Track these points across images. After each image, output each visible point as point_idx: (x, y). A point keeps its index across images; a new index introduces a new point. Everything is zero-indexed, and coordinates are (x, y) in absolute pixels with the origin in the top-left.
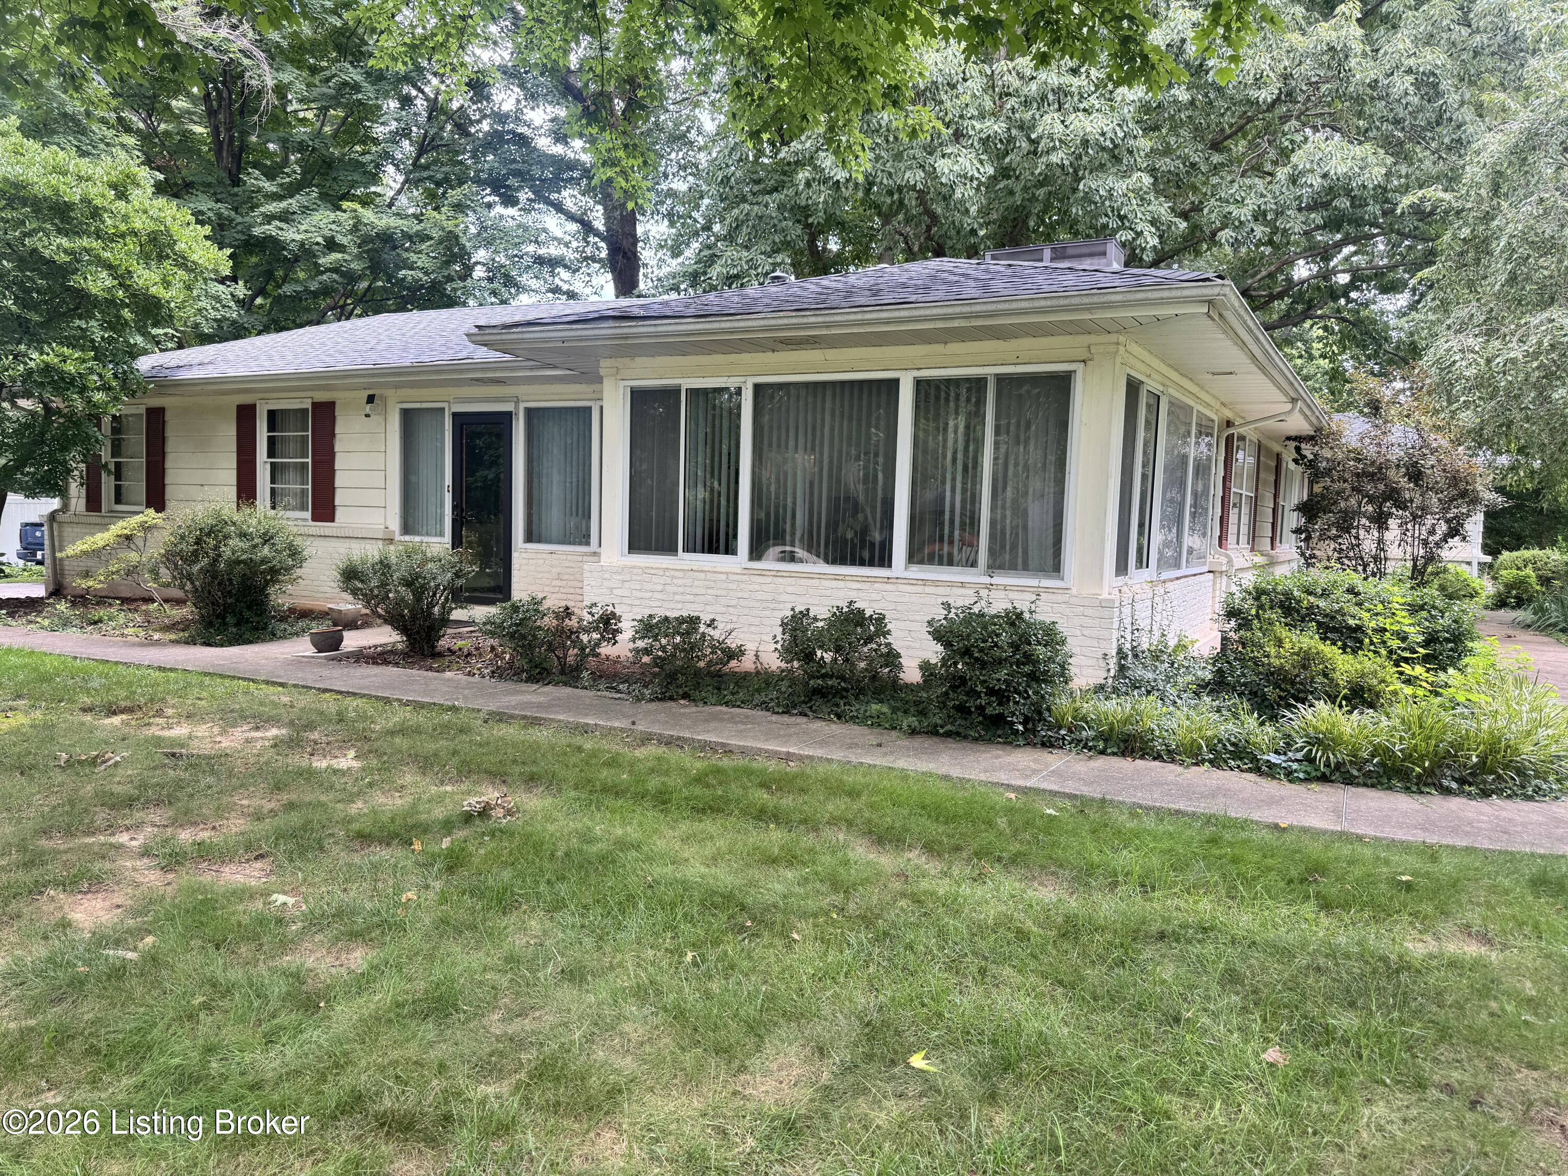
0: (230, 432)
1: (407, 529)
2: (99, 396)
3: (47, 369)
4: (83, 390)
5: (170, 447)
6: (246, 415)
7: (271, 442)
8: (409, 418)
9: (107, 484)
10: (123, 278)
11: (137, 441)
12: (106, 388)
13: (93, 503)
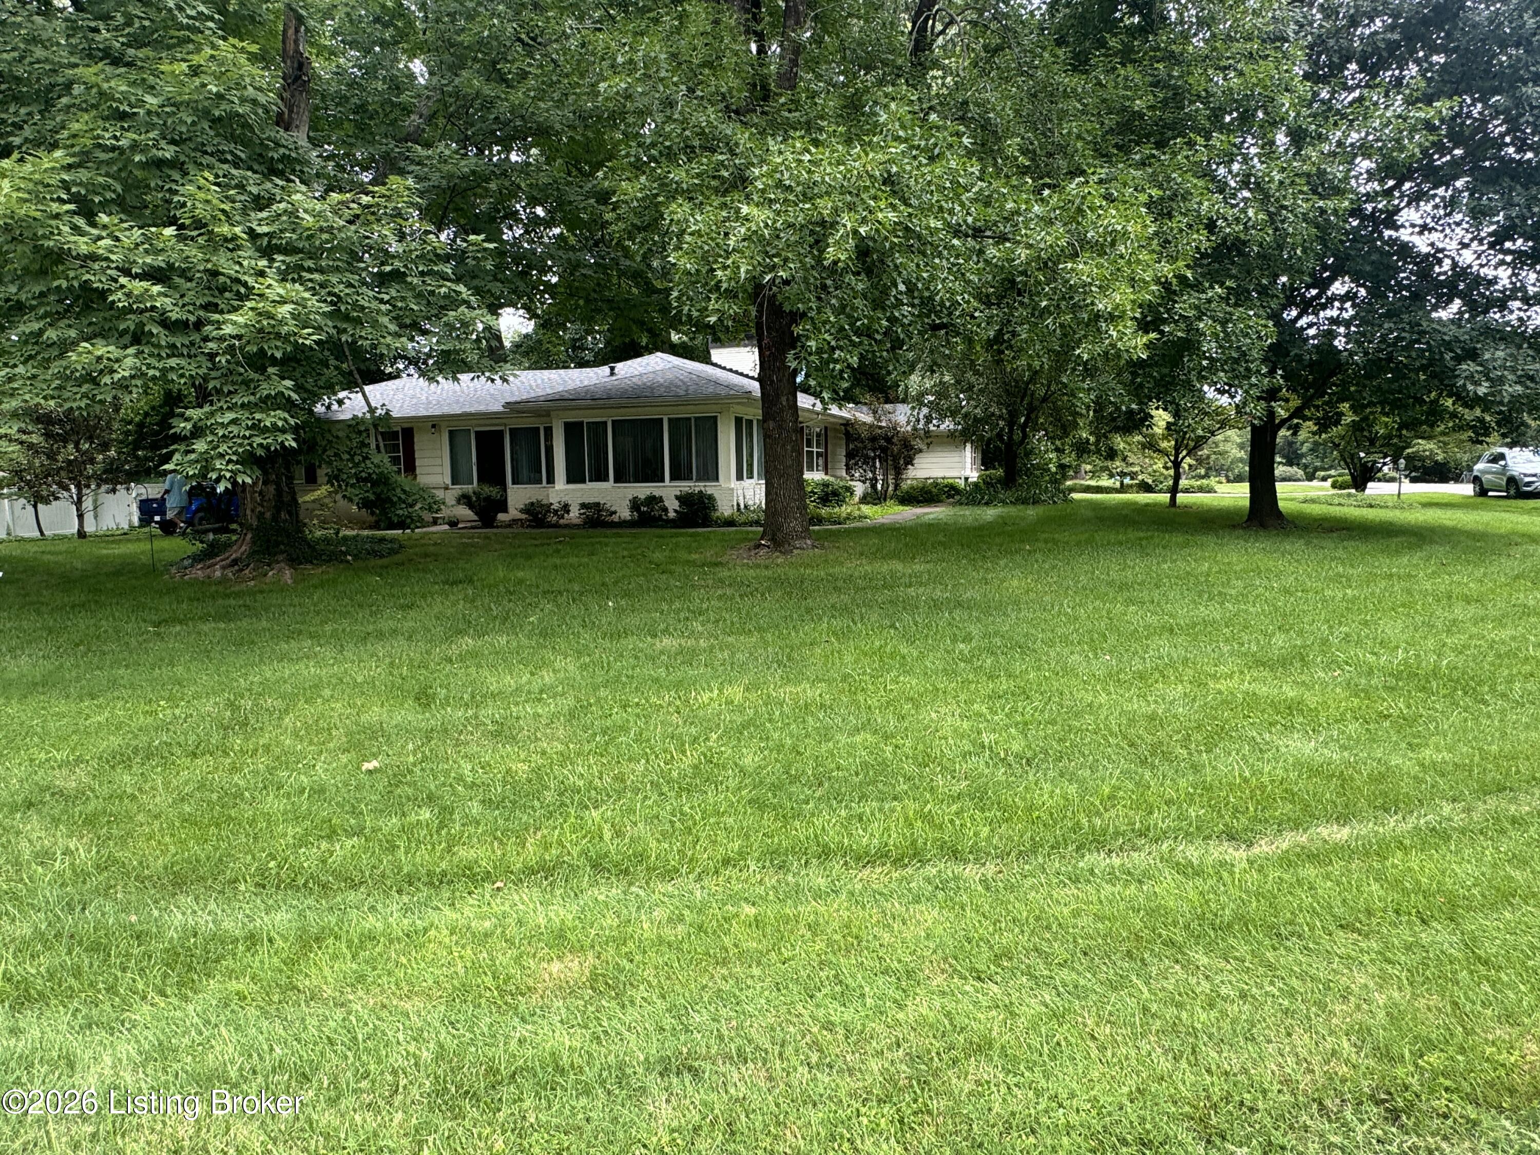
1: (454, 482)
8: (453, 434)
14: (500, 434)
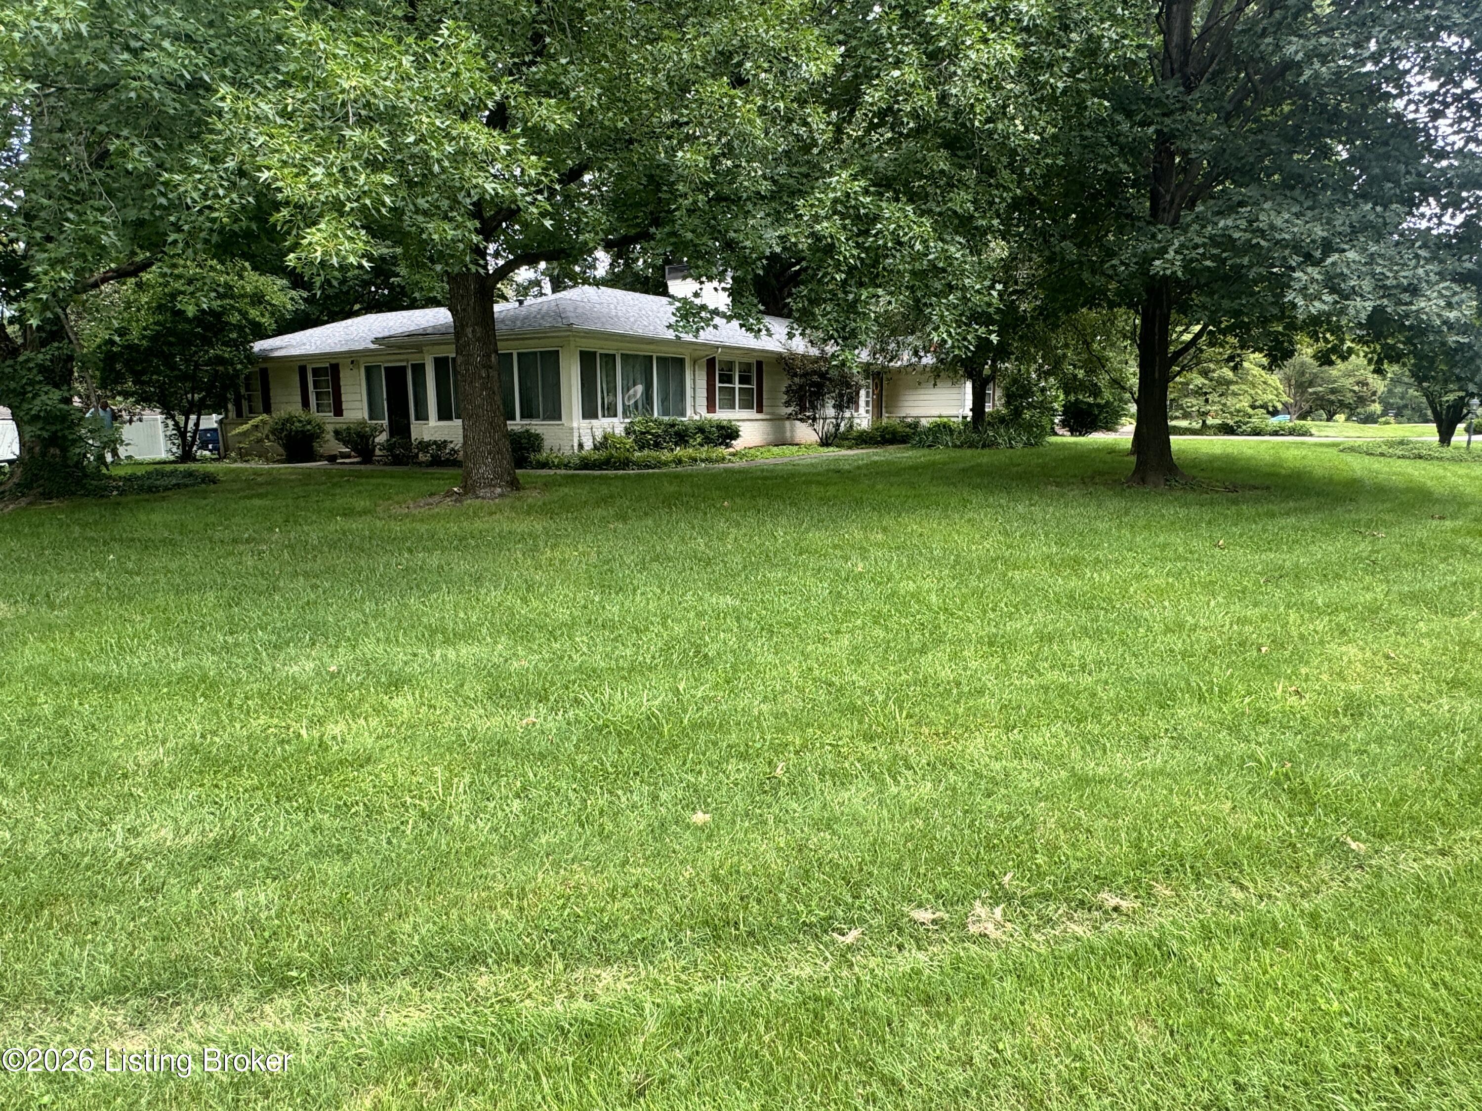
0: (297, 378)
1: (371, 418)
2: (239, 367)
3: (217, 357)
4: (232, 364)
5: (272, 385)
6: (303, 370)
7: (315, 382)
8: (368, 370)
9: (245, 404)
10: (244, 314)
11: (257, 384)
12: (241, 363)
13: (239, 414)
14: (404, 369)
